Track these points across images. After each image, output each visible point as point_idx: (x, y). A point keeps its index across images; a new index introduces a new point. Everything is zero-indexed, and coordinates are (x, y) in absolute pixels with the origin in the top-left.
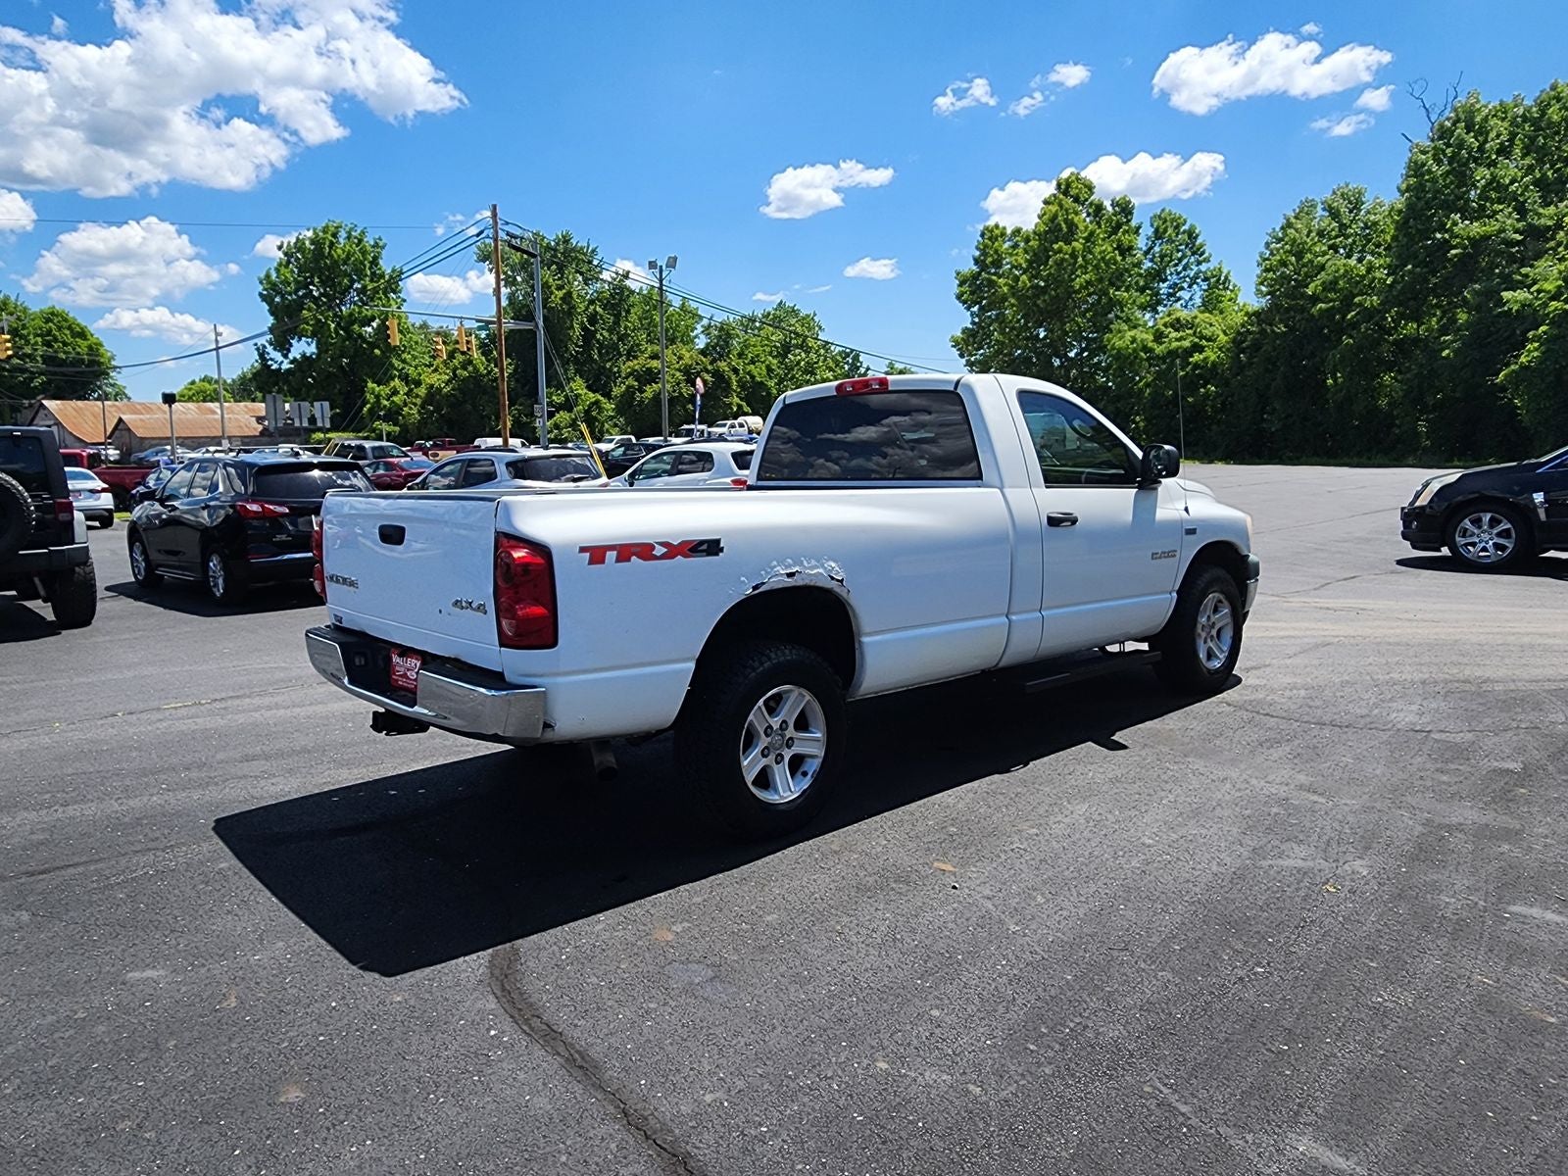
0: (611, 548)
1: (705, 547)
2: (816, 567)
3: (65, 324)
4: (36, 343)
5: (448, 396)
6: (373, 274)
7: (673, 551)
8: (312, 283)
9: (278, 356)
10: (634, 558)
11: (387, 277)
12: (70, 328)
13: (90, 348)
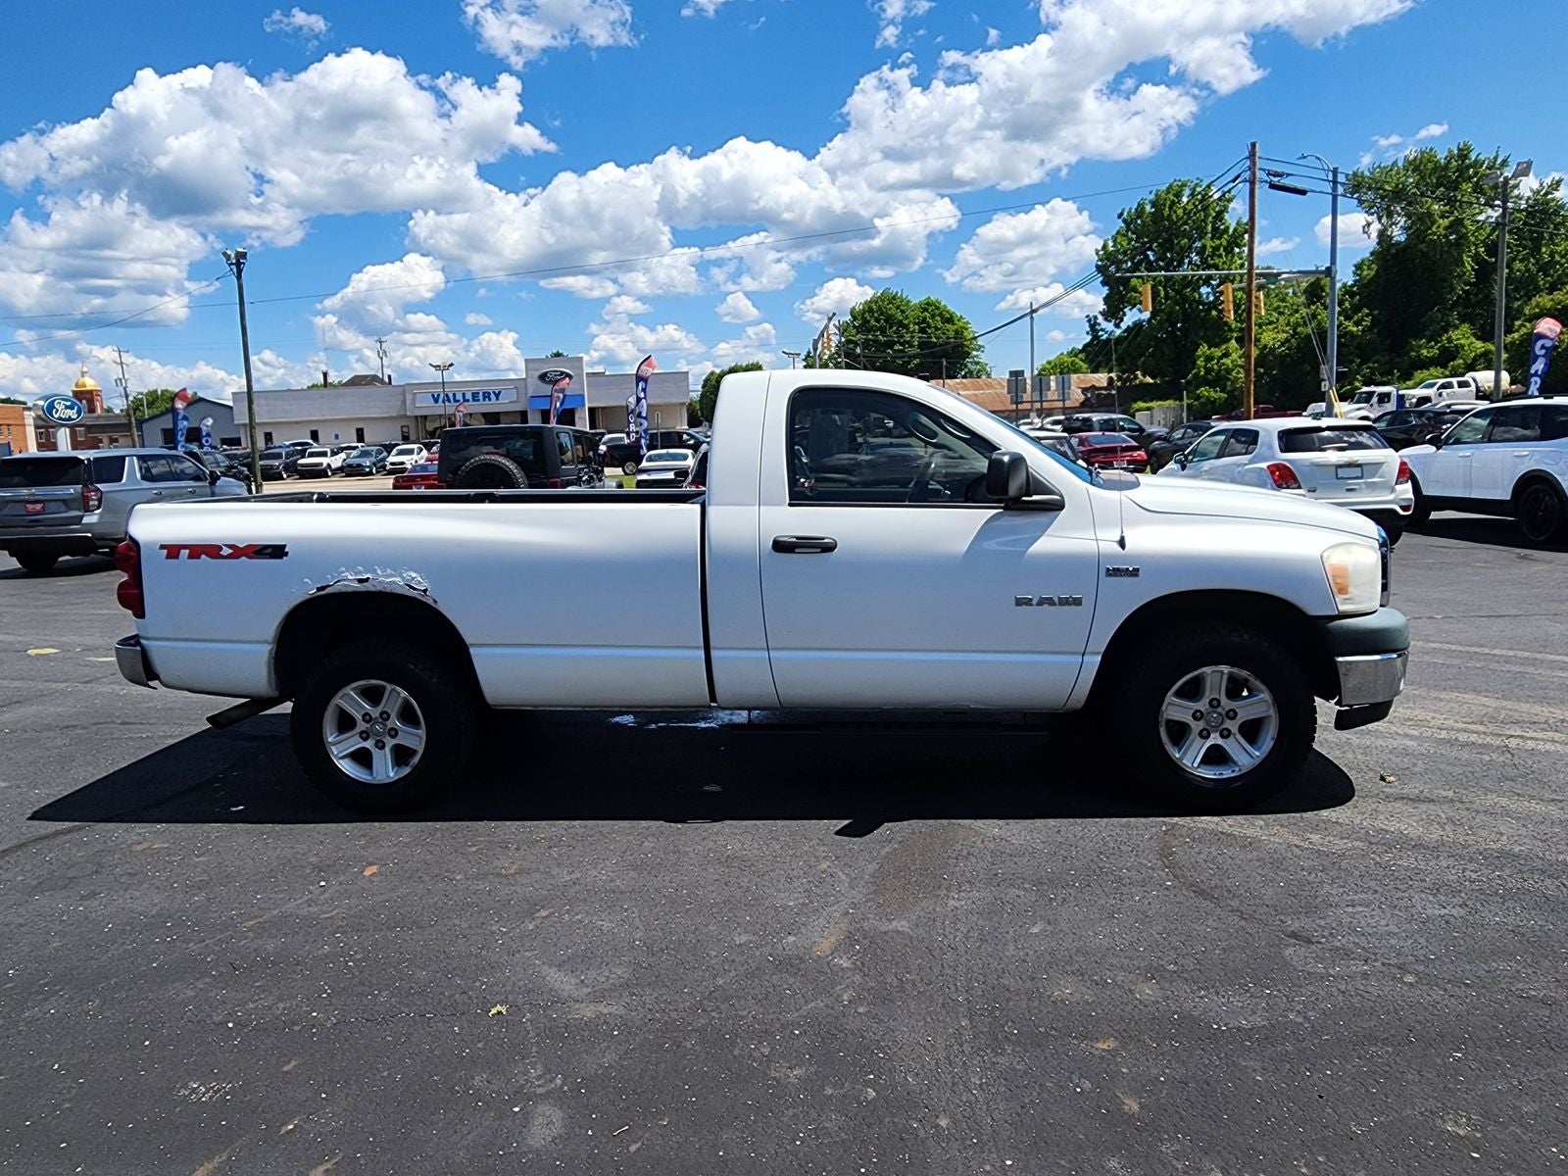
0: (185, 547)
1: (269, 551)
2: (392, 576)
3: (937, 312)
4: (914, 331)
5: (1282, 356)
6: (1215, 229)
7: (238, 552)
8: (1150, 249)
9: (1109, 326)
10: (203, 556)
11: (1231, 231)
12: (940, 315)
13: (956, 332)
